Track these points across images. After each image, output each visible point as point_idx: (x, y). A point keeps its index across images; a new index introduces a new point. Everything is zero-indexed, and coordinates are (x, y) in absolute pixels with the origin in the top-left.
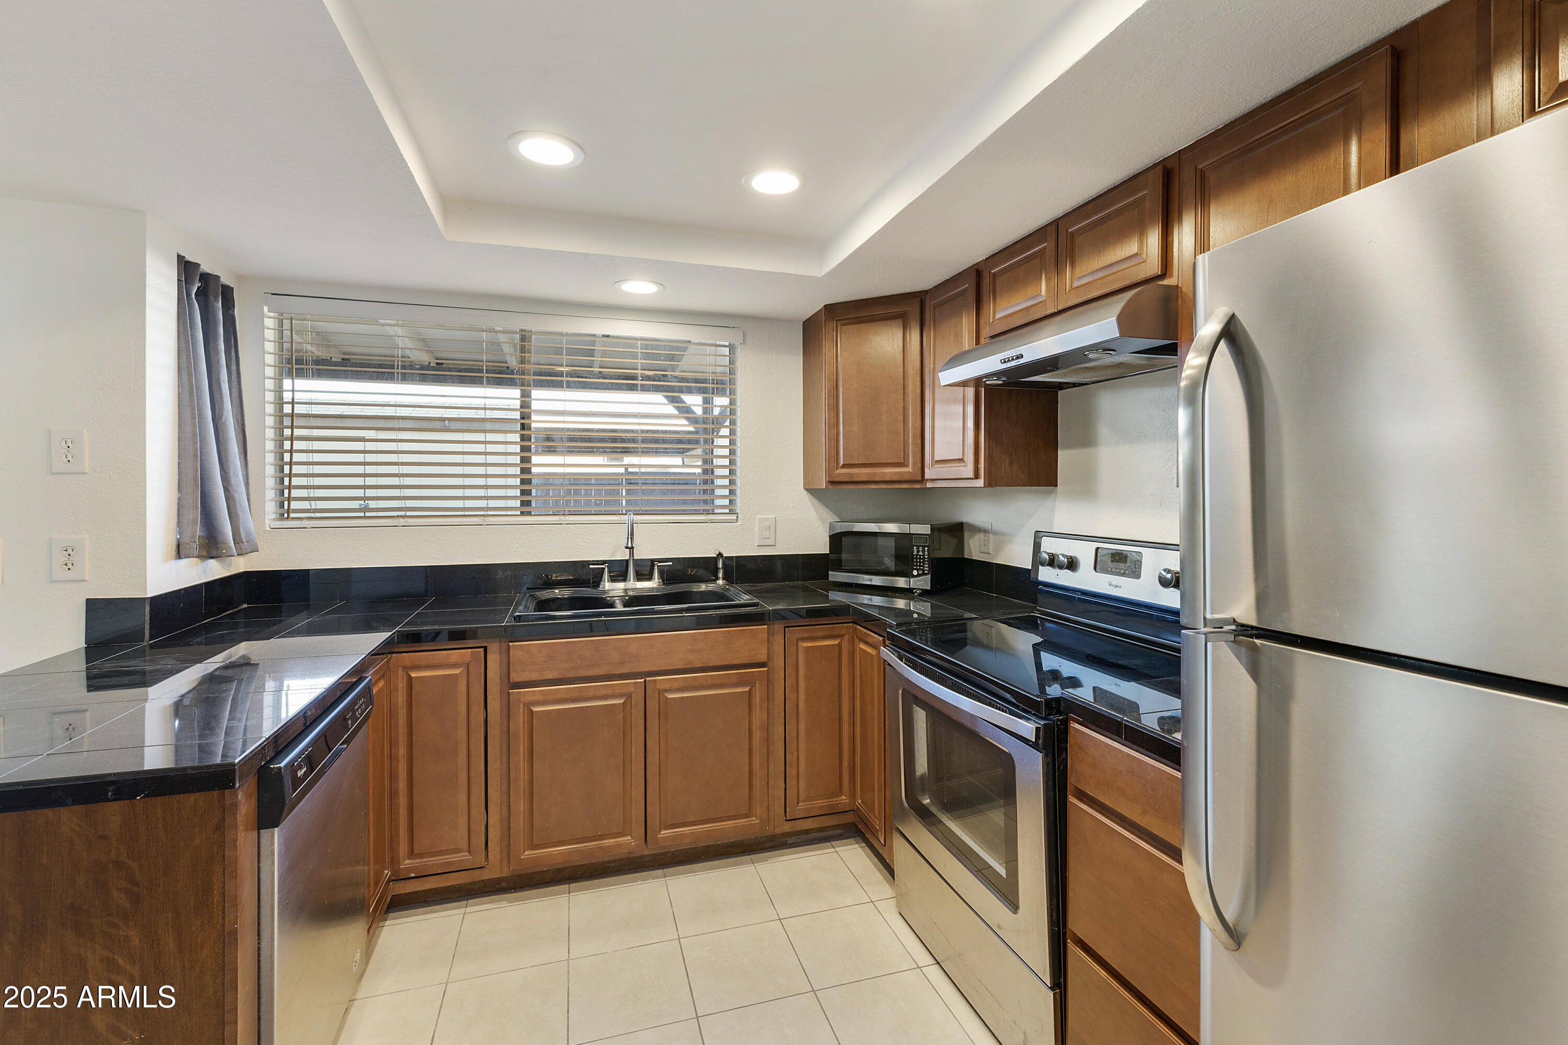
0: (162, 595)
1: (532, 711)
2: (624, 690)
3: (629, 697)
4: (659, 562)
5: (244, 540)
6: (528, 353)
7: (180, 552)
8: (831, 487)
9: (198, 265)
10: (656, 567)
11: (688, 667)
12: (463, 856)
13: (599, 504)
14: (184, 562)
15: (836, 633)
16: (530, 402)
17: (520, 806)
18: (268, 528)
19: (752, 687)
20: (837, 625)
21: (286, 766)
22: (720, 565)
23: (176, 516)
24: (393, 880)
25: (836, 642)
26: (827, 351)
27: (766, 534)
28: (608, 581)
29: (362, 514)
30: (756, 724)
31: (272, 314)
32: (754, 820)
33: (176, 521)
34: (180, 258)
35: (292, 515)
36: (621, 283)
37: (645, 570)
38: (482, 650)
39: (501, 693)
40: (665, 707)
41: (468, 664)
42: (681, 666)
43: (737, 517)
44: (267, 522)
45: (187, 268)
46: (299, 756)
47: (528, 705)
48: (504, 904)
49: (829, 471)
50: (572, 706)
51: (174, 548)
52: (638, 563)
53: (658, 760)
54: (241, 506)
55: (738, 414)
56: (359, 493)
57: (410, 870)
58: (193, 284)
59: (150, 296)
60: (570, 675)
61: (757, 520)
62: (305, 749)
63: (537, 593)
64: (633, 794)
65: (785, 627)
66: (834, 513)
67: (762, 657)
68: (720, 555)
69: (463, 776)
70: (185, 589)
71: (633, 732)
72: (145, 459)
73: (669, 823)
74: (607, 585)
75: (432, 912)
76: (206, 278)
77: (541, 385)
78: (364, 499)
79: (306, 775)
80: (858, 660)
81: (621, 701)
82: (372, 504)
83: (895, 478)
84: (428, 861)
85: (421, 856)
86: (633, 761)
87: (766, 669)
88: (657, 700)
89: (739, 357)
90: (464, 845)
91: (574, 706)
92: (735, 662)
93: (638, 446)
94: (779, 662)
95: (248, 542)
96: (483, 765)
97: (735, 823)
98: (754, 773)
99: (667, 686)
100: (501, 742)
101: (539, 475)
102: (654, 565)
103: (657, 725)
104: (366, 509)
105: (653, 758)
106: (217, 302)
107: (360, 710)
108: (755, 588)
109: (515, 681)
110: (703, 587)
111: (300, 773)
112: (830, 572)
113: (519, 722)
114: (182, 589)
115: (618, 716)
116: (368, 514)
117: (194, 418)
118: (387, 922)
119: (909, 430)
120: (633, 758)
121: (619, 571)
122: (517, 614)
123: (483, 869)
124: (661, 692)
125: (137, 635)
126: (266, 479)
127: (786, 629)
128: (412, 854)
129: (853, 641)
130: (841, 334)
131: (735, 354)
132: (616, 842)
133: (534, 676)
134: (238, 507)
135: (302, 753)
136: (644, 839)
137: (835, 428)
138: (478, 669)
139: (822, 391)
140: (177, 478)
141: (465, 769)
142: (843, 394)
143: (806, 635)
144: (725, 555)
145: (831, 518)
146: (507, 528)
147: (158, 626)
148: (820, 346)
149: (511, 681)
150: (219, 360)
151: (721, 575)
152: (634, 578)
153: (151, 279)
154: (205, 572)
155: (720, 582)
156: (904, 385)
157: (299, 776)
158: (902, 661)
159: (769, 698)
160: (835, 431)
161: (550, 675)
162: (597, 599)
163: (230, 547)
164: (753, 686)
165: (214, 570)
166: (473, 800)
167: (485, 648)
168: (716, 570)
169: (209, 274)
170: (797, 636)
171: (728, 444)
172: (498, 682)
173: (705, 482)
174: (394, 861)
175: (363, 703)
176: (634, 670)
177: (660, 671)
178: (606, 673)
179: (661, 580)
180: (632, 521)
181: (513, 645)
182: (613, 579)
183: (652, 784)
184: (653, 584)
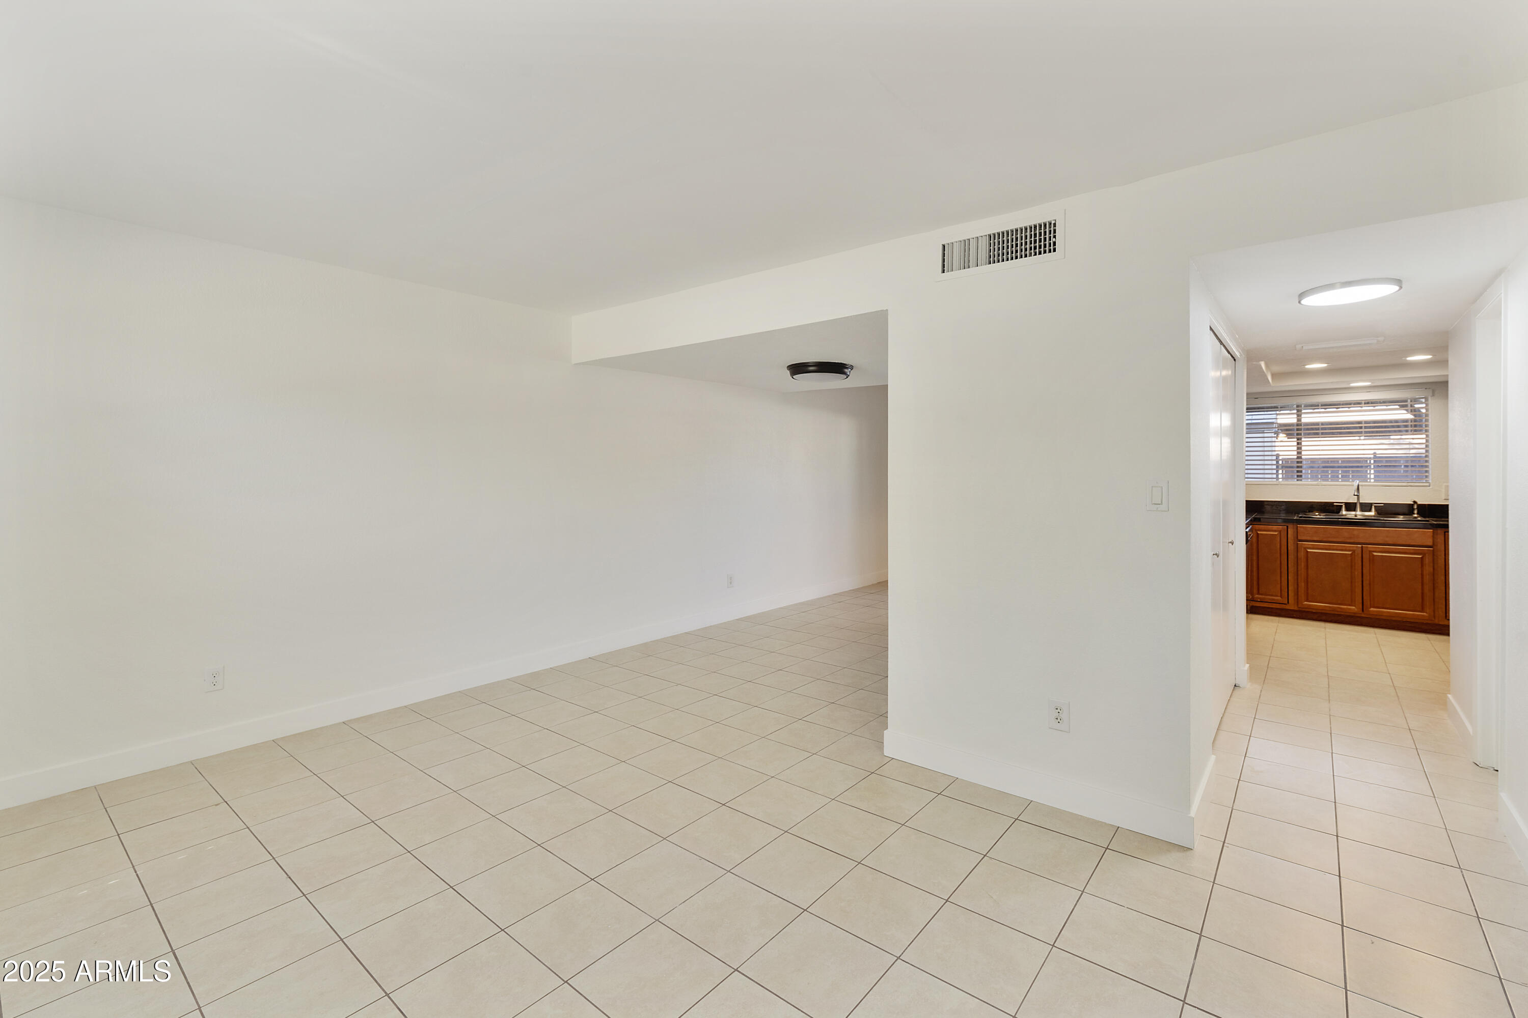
1: (1308, 551)
2: (1351, 549)
3: (1354, 551)
4: (1376, 504)
12: (1279, 598)
17: (1302, 585)
22: (1416, 507)
30: (1426, 572)
32: (1426, 614)
36: (1350, 384)
37: (1366, 507)
38: (1285, 527)
39: (1294, 543)
40: (1373, 559)
41: (1281, 532)
42: (1381, 542)
43: (1429, 484)
47: (1306, 549)
50: (1326, 551)
52: (1362, 504)
53: (1369, 579)
57: (1258, 598)
60: (1325, 540)
61: (1443, 486)
64: (1356, 591)
67: (1429, 544)
68: (1415, 502)
71: (1356, 566)
73: (1375, 605)
74: (1344, 512)
77: (1308, 435)
81: (1350, 553)
84: (1265, 597)
85: (1262, 594)
86: (1356, 577)
87: (1432, 549)
88: (1368, 555)
89: (1430, 403)
90: (1279, 595)
94: (1441, 547)
96: (1287, 568)
97: (1413, 613)
98: (1425, 593)
99: (1374, 550)
100: (1294, 560)
101: (1306, 459)
102: (1372, 505)
103: (1368, 564)
105: (1366, 578)
113: (1302, 554)
115: (1348, 558)
121: (1350, 507)
123: (1287, 605)
124: (1371, 552)
128: (1258, 593)
131: (1428, 402)
132: (1348, 608)
133: (1309, 538)
136: (1362, 610)
138: (1284, 534)
141: (1280, 568)
144: (1419, 503)
149: (1299, 539)
151: (1416, 513)
152: (1360, 511)
155: (1415, 515)
159: (1434, 562)
161: (1315, 539)
164: (1425, 554)
166: (1282, 579)
167: (1287, 527)
168: (1413, 509)
171: (1424, 447)
172: (1293, 539)
176: (1357, 542)
177: (1370, 543)
178: (1343, 541)
179: (1376, 513)
180: (1358, 486)
181: (1300, 527)
182: (1347, 510)
183: (1366, 588)
184: (1372, 513)
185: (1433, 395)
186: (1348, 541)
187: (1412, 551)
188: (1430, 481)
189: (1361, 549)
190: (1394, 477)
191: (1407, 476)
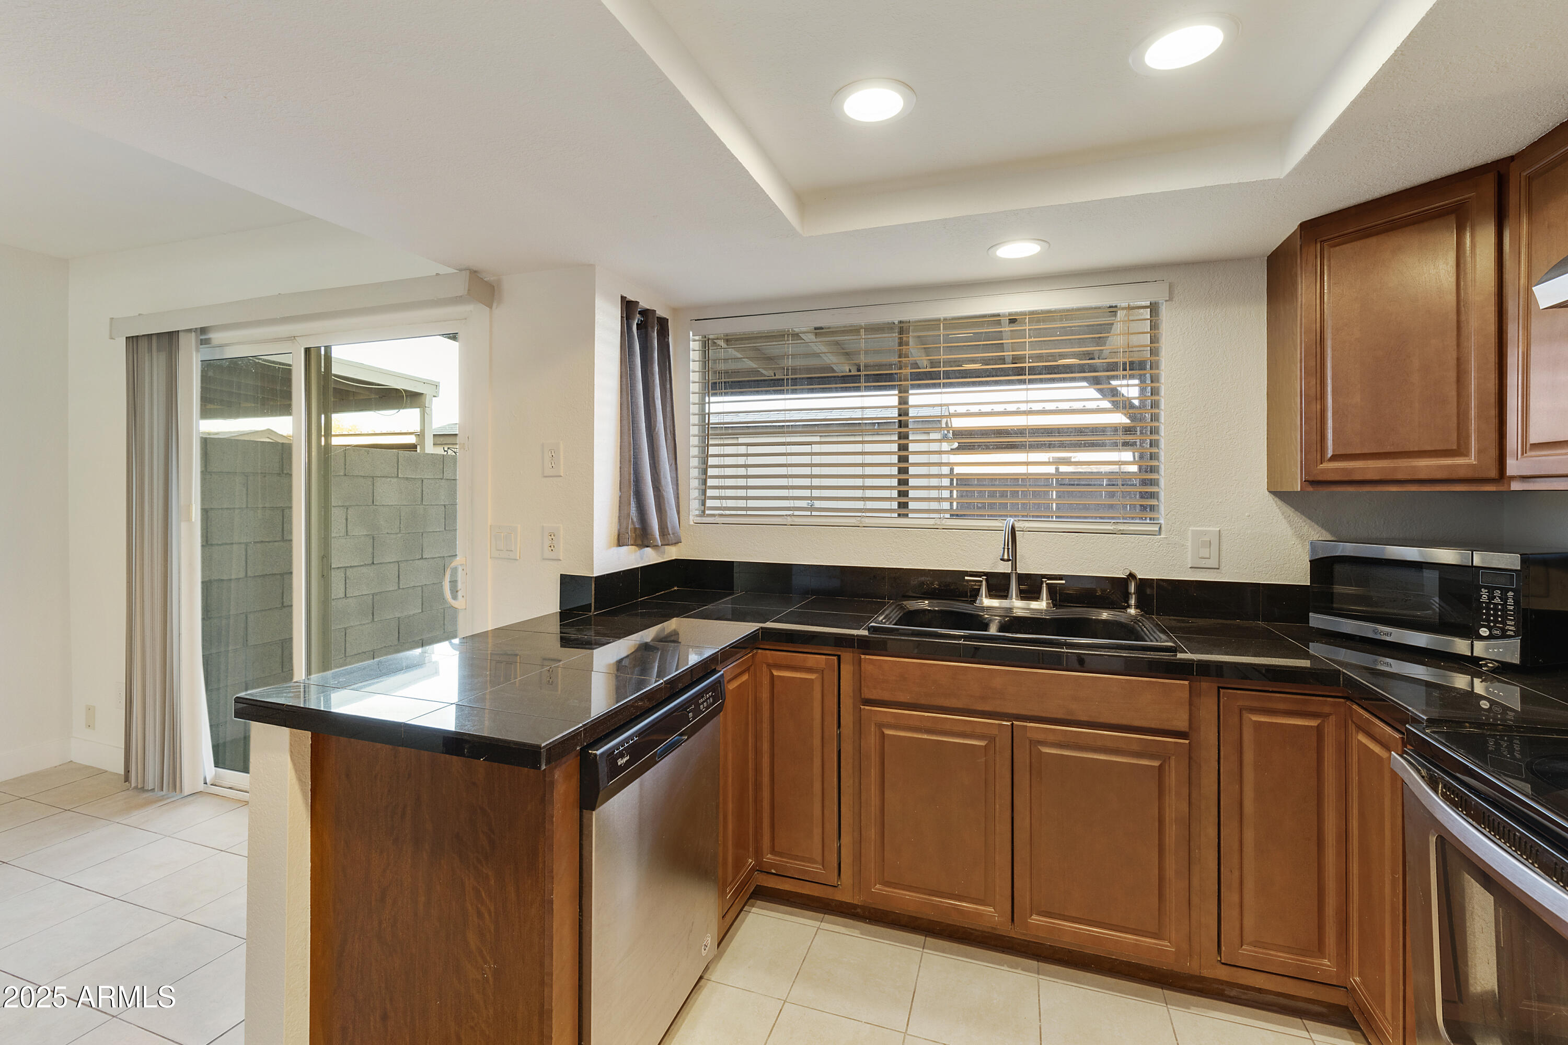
0: (604, 575)
1: (883, 733)
2: (988, 731)
3: (992, 739)
4: (1049, 579)
5: (671, 533)
6: (906, 345)
7: (620, 542)
8: (1310, 489)
9: (637, 303)
10: (1044, 585)
11: (1069, 718)
12: (817, 868)
13: (980, 508)
14: (624, 549)
15: (1312, 709)
16: (907, 397)
17: (872, 833)
18: (692, 523)
19: (1164, 761)
20: (1314, 698)
21: (602, 754)
22: (1132, 588)
23: (618, 511)
24: (758, 871)
25: (1313, 723)
26: (1305, 291)
27: (1205, 552)
28: (986, 597)
29: (809, 513)
30: (1170, 814)
31: (697, 338)
32: (1167, 946)
33: (617, 515)
34: (623, 298)
35: (707, 512)
36: (994, 248)
37: (1030, 587)
38: (835, 658)
39: (855, 708)
40: (1039, 763)
41: (823, 671)
42: (1060, 715)
43: (1160, 528)
44: (691, 518)
45: (628, 307)
46: (621, 743)
47: (880, 726)
48: (856, 933)
49: (1307, 466)
50: (925, 736)
51: (616, 537)
52: (1022, 578)
53: (1028, 826)
54: (668, 503)
55: (1162, 393)
56: (807, 493)
57: (772, 866)
58: (634, 319)
59: (598, 332)
60: (923, 701)
61: (1190, 534)
62: (631, 737)
63: (904, 603)
64: (997, 858)
65: (1219, 688)
66: (1323, 526)
67: (1181, 723)
68: (1132, 576)
69: (817, 786)
70: (624, 571)
71: (997, 784)
72: (593, 464)
73: (1042, 909)
74: (984, 601)
75: (791, 914)
76: (646, 313)
78: (811, 498)
79: (628, 764)
80: (1355, 758)
81: (982, 743)
82: (818, 504)
83: (1439, 475)
84: (787, 862)
85: (780, 854)
86: (997, 818)
87: (1187, 742)
88: (1028, 752)
89: (1164, 319)
90: (817, 857)
91: (928, 738)
92: (1137, 723)
93: (1026, 440)
94: (1208, 734)
95: (673, 534)
96: (835, 780)
97: (1136, 940)
98: (1167, 880)
99: (1040, 737)
100: (853, 759)
102: (1042, 582)
103: (1028, 782)
104: (812, 508)
105: (1022, 822)
106: (654, 332)
107: (705, 704)
108: (1183, 625)
109: (866, 697)
110: (1105, 615)
111: (620, 762)
112: (1311, 614)
113: (871, 741)
114: (621, 571)
115: (979, 761)
116: (814, 513)
117: (629, 430)
118: (754, 908)
119: (1469, 396)
120: (997, 814)
121: (997, 585)
122: (873, 624)
123: (836, 889)
124: (1035, 743)
125: (587, 608)
126: (691, 480)
127: (1222, 691)
128: (773, 851)
129: (1346, 727)
130: (1329, 260)
131: (1158, 317)
132: (977, 909)
133: (886, 696)
134: (667, 505)
135: (626, 740)
136: (1010, 917)
137: (1319, 402)
138: (832, 679)
139: (1296, 350)
140: (619, 479)
141: (820, 779)
142: (1333, 350)
143: (1255, 704)
144: (1139, 577)
145: (1316, 534)
146: (881, 530)
147: (601, 601)
148: (1294, 284)
149: (863, 697)
150: (654, 381)
151: (1133, 602)
152: (1017, 596)
153: (600, 318)
154: (642, 559)
155: (1132, 611)
156: (1459, 322)
157: (619, 764)
158: (1436, 792)
159: (1191, 782)
160: (1319, 407)
161: (901, 698)
162: (971, 616)
163: (655, 539)
164: (1165, 759)
165: (650, 557)
166: (827, 813)
167: (839, 657)
168: (1127, 596)
169: (648, 310)
170: (1240, 703)
172: (852, 695)
173: (1144, 483)
174: (758, 853)
175: (710, 697)
176: (998, 710)
177: (1032, 716)
178: (965, 707)
179: (1050, 601)
180: (1013, 528)
181: (865, 659)
182: (992, 594)
183: (1022, 853)
184: (1041, 605)
185: (1171, 299)
186: (980, 707)
187: (1135, 747)
188: (1162, 521)
189: (1010, 727)
190: (1086, 507)
191: (1111, 507)
